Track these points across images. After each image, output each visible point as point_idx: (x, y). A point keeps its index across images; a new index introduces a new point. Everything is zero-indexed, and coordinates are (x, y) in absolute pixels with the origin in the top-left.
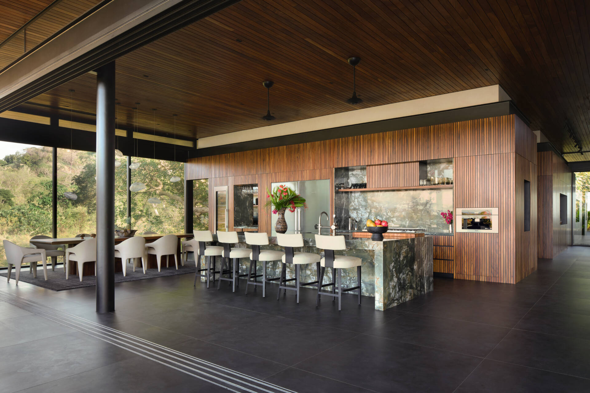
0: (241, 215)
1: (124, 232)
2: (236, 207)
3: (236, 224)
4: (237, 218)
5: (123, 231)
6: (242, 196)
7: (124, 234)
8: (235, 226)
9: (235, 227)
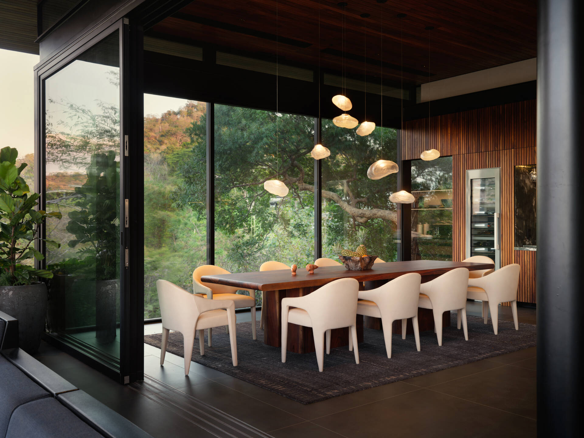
0: (524, 224)
1: (359, 261)
2: (517, 208)
3: (519, 243)
4: (520, 231)
5: (358, 258)
6: (527, 187)
7: (360, 264)
8: (517, 246)
9: (518, 248)
